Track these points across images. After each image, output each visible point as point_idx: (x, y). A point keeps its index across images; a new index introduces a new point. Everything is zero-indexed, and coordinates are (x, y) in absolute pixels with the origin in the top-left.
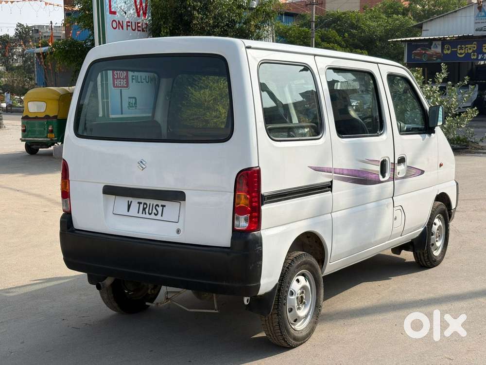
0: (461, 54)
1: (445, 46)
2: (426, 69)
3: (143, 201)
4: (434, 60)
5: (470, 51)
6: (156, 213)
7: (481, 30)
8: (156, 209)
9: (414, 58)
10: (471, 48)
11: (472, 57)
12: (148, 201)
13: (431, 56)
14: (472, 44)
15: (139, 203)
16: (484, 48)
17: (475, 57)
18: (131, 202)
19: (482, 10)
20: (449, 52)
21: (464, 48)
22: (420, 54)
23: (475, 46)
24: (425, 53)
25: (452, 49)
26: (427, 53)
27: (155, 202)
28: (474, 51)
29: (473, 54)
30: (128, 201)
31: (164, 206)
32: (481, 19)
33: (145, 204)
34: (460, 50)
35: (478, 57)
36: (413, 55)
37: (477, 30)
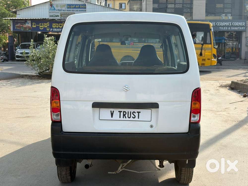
0: (41, 28)
1: (33, 23)
2: (20, 35)
3: (123, 110)
4: (27, 30)
5: (46, 27)
6: (134, 117)
7: (52, 16)
8: (133, 114)
9: (17, 28)
10: (46, 25)
11: (47, 30)
12: (127, 110)
13: (26, 28)
14: (47, 23)
15: (119, 112)
16: (53, 25)
17: (49, 30)
18: (113, 111)
19: (53, 7)
20: (35, 26)
21: (43, 25)
22: (20, 27)
23: (49, 24)
24: (22, 26)
25: (37, 25)
26: (24, 26)
27: (132, 110)
28: (48, 27)
29: (47, 28)
30: (111, 111)
31: (140, 112)
32: (52, 11)
33: (124, 112)
34: (41, 26)
35: (50, 30)
36: (16, 27)
37: (50, 16)
